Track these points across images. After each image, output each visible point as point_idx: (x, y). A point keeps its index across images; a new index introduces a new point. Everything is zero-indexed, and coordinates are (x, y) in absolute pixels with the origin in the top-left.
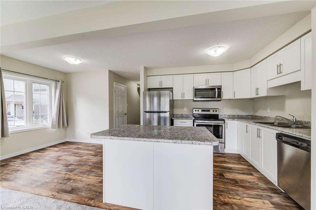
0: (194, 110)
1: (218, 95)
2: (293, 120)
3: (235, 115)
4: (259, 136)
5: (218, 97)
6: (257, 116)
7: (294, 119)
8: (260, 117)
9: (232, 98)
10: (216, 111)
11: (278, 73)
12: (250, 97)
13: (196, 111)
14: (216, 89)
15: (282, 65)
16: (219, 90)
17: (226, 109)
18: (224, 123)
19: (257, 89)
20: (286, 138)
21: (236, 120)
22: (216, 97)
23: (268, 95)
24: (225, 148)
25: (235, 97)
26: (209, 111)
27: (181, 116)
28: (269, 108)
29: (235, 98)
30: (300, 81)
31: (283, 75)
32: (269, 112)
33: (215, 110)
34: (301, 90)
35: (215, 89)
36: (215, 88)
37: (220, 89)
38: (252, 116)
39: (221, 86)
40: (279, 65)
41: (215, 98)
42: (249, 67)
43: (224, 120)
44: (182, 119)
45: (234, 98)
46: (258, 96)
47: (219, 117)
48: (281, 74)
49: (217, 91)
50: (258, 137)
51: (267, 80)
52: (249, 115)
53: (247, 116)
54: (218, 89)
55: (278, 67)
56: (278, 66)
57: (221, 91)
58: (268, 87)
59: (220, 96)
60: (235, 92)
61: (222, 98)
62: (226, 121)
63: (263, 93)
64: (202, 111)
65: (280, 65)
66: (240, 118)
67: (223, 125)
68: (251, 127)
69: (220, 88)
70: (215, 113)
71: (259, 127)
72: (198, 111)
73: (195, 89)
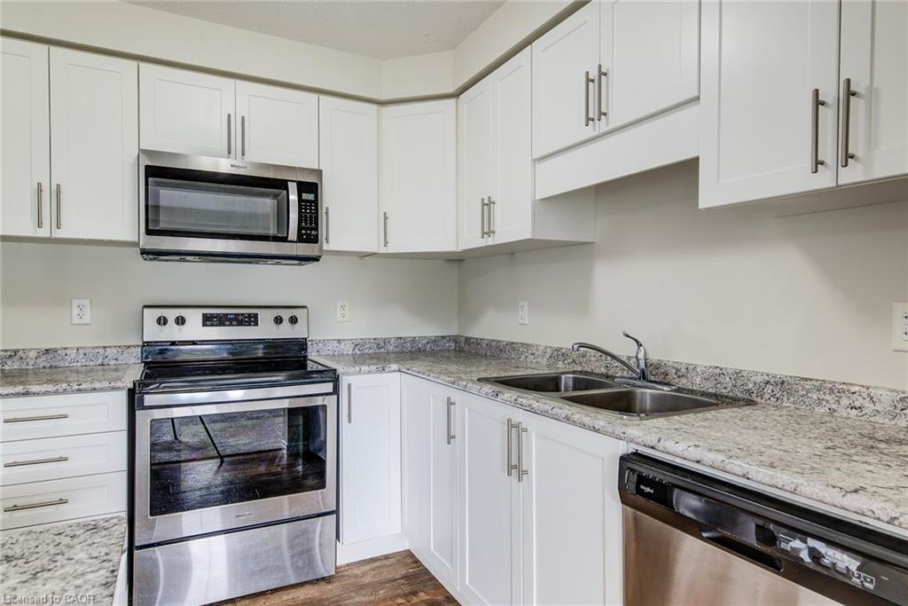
0: (150, 317)
1: (300, 228)
2: (638, 360)
3: (386, 341)
4: (515, 468)
5: (300, 239)
6: (478, 342)
7: (641, 356)
8: (490, 344)
9: (375, 250)
10: (293, 320)
11: (588, 119)
12: (453, 249)
13: (162, 321)
14: (293, 187)
15: (605, 74)
16: (305, 196)
17: (343, 307)
18: (336, 391)
19: (488, 205)
21: (394, 366)
22: (293, 235)
23: (536, 238)
24: (338, 537)
25: (386, 243)
26: (252, 320)
27: (42, 362)
28: (526, 303)
29: (391, 249)
30: (696, 160)
31: (612, 126)
32: (527, 320)
33: (286, 314)
34: (701, 206)
35: (282, 185)
36: (286, 182)
37: (310, 188)
38: (455, 339)
39: (319, 173)
40: (594, 74)
41: (285, 240)
42: (450, 90)
43: (332, 376)
44: (27, 394)
45: (383, 250)
46: (490, 241)
47: (312, 354)
48: (602, 126)
49: (293, 197)
50: (509, 474)
51: (534, 157)
52: (443, 337)
53: (435, 341)
54: (303, 187)
55: (591, 84)
56: (589, 80)
57: (316, 202)
58: (537, 198)
59: (310, 230)
60: (386, 218)
61: (325, 247)
62: (344, 381)
63: (514, 226)
64: (209, 319)
65: (601, 74)
66: (409, 353)
67: (330, 402)
68: (469, 410)
69: (316, 185)
70: (286, 332)
71: (519, 416)
72: (181, 321)
73: (147, 167)
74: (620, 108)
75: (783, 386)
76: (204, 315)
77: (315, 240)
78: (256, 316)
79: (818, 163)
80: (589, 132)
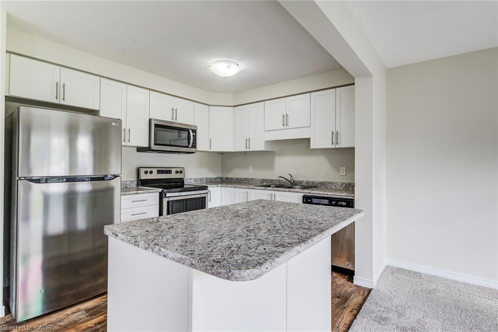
0: (142, 171)
1: (193, 143)
3: (203, 179)
6: (232, 179)
7: (292, 179)
8: (237, 179)
9: (208, 150)
10: (181, 172)
11: (283, 125)
13: (146, 172)
14: (191, 131)
16: (194, 134)
17: (191, 168)
19: (248, 140)
20: (316, 199)
21: (220, 185)
22: (190, 146)
23: (265, 150)
26: (169, 172)
28: (251, 167)
29: (212, 150)
30: (310, 138)
31: (290, 127)
32: (251, 172)
34: (311, 148)
36: (189, 129)
37: (194, 131)
38: (221, 178)
39: (196, 127)
41: (188, 147)
42: (232, 105)
44: (137, 193)
45: (210, 150)
48: (287, 127)
49: (191, 134)
51: (265, 130)
53: (215, 179)
56: (284, 116)
57: (196, 135)
58: (265, 140)
59: (194, 146)
60: (211, 141)
62: (209, 190)
63: (258, 146)
64: (158, 172)
65: (287, 115)
67: (207, 195)
69: (196, 130)
70: (178, 176)
71: (273, 192)
72: (151, 172)
73: (155, 124)
74: (291, 124)
75: (322, 183)
76: (157, 170)
77: (195, 148)
78: (171, 171)
79: (333, 144)
80: (283, 128)
